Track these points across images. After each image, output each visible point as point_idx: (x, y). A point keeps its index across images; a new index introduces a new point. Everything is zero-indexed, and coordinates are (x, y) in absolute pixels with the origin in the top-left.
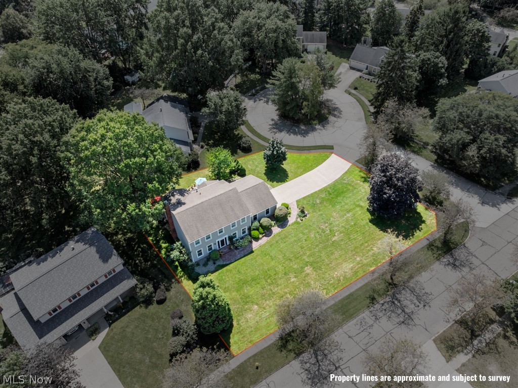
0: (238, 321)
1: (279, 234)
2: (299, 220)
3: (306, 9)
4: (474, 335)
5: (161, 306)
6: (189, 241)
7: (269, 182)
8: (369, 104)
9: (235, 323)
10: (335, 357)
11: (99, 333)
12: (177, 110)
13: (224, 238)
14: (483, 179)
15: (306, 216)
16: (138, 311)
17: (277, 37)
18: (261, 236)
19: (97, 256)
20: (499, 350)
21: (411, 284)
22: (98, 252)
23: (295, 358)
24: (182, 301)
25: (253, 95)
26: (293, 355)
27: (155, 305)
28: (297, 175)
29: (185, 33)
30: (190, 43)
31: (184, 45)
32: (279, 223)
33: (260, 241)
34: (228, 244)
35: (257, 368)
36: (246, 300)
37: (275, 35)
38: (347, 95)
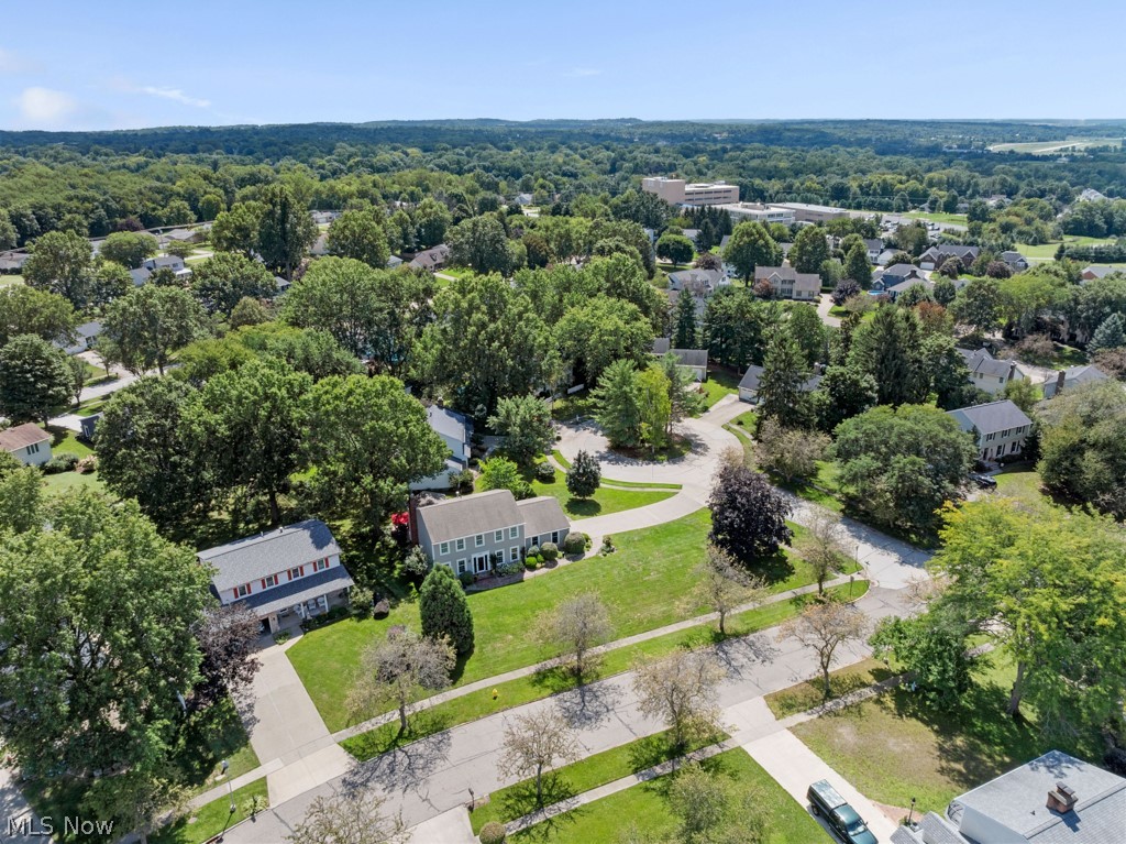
0: (481, 649)
1: (566, 567)
2: (601, 555)
3: (681, 322)
4: (829, 695)
5: (379, 622)
6: (433, 541)
7: (569, 514)
8: (751, 437)
9: (476, 650)
10: (610, 700)
11: (289, 639)
12: (454, 419)
13: (483, 555)
14: (913, 536)
15: (612, 551)
16: (347, 623)
17: (617, 342)
18: (538, 565)
19: (311, 540)
20: (863, 714)
21: (751, 637)
22: (311, 536)
23: (551, 695)
24: (409, 620)
25: (577, 423)
26: (549, 691)
27: (371, 619)
28: (612, 510)
29: (479, 319)
30: (483, 332)
31: (477, 334)
32: (569, 555)
33: (536, 572)
34: (489, 569)
35: (495, 698)
36: (500, 628)
37: (613, 338)
38: (725, 431)
